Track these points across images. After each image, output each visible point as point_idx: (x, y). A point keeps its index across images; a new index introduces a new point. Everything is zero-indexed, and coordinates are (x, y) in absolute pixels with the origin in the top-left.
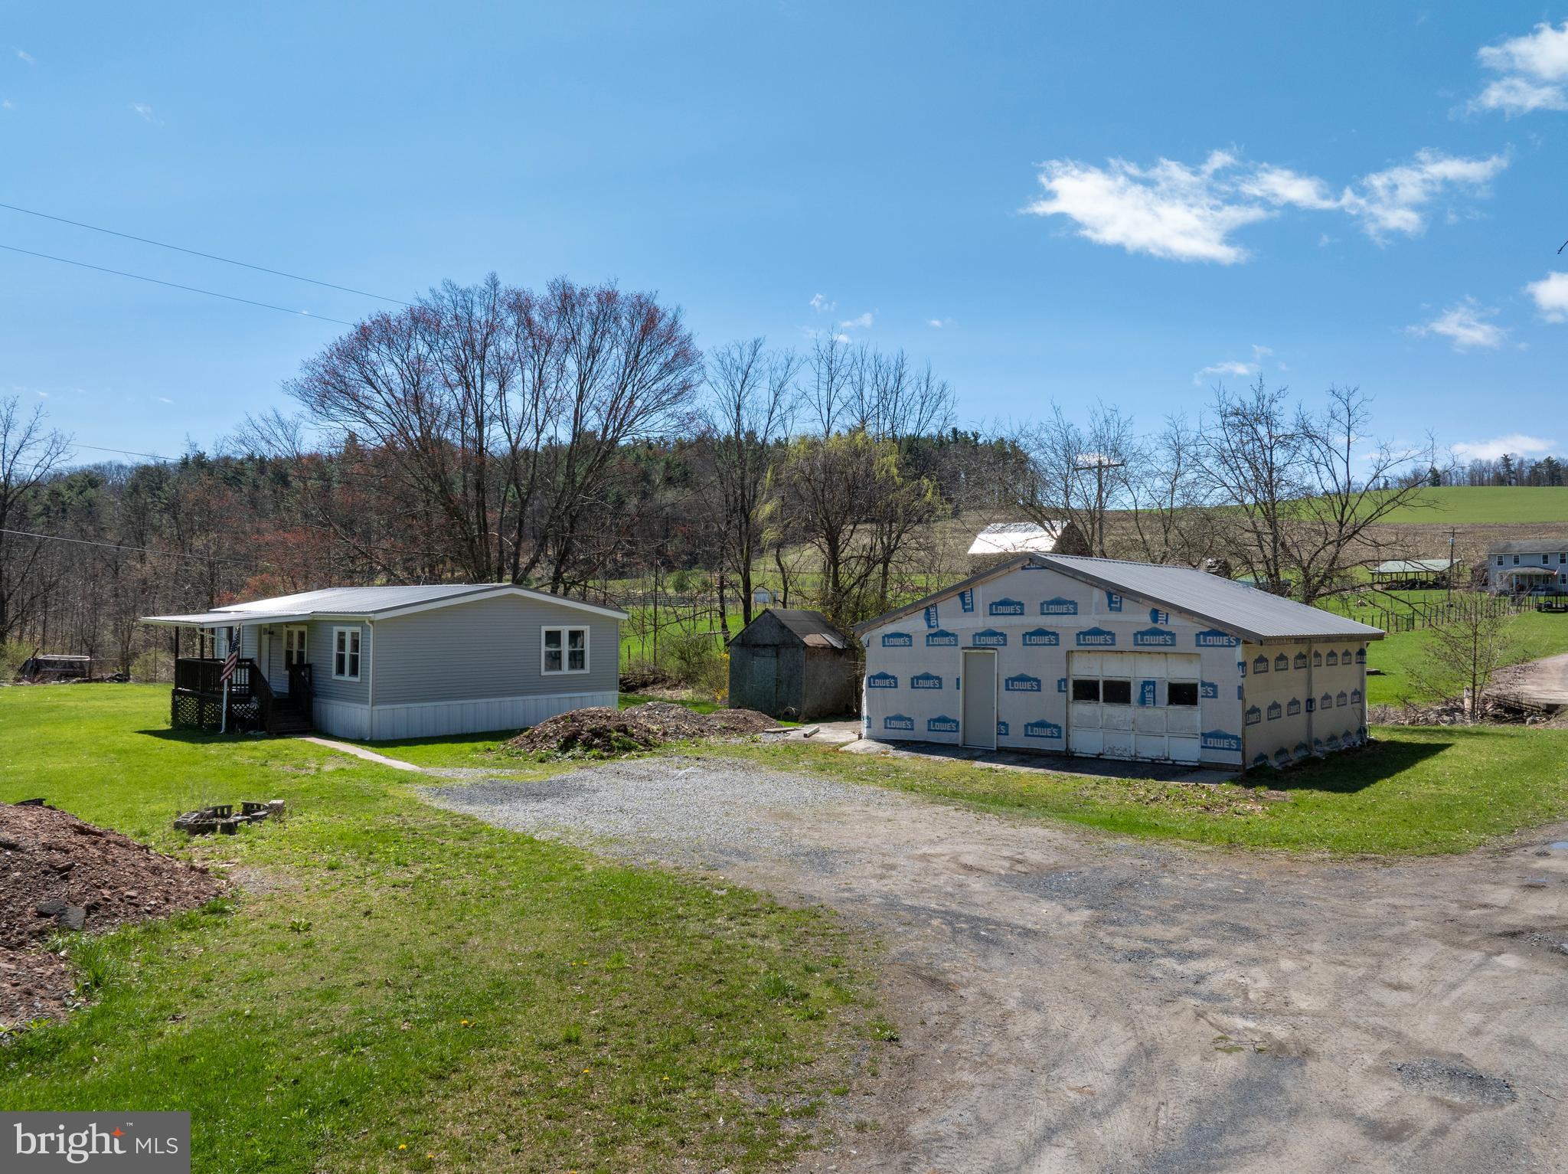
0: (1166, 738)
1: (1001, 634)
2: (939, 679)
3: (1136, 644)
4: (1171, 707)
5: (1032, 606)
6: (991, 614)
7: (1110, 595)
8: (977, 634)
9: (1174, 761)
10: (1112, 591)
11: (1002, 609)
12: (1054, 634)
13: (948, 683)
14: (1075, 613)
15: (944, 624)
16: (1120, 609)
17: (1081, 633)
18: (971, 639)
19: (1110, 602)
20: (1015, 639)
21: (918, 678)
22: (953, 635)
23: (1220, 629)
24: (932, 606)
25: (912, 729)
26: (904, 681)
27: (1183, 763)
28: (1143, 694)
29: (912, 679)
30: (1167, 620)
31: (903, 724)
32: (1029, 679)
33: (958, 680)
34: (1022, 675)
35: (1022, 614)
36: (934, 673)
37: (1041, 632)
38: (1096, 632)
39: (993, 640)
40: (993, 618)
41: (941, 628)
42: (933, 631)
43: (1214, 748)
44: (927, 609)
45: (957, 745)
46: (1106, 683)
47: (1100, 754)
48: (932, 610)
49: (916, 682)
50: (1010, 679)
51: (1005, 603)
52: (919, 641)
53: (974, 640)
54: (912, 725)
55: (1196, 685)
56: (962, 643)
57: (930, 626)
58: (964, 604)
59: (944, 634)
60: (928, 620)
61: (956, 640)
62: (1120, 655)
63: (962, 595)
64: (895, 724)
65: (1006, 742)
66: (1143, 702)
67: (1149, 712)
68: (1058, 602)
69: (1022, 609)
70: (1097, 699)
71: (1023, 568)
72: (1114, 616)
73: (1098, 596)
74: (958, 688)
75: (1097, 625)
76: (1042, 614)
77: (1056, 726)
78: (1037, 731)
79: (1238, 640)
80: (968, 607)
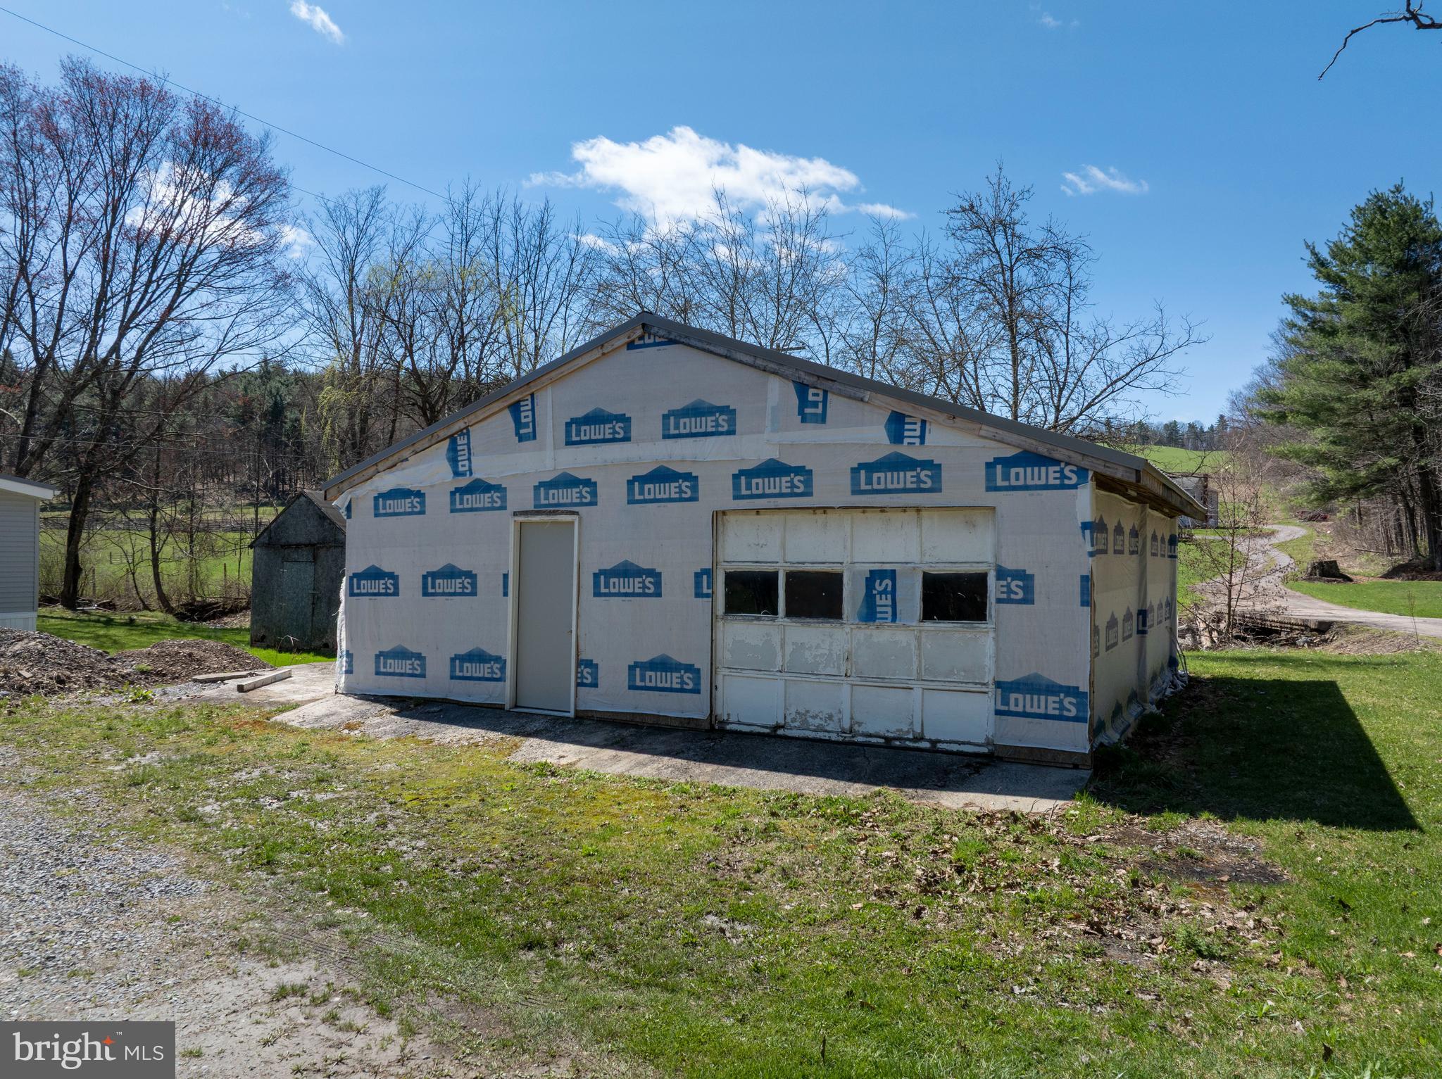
0: (917, 692)
1: (588, 483)
2: (470, 575)
3: (856, 491)
4: (928, 625)
5: (647, 423)
6: (569, 443)
7: (802, 389)
8: (542, 484)
9: (934, 742)
10: (807, 379)
11: (589, 431)
12: (688, 477)
13: (488, 584)
14: (731, 432)
15: (484, 467)
16: (822, 419)
17: (742, 472)
18: (531, 494)
19: (803, 402)
20: (612, 491)
21: (434, 575)
22: (498, 488)
23: (1043, 450)
24: (460, 432)
25: (423, 676)
26: (410, 583)
27: (955, 748)
28: (870, 600)
29: (425, 578)
30: (922, 438)
31: (406, 666)
32: (637, 572)
33: (506, 576)
34: (626, 563)
35: (627, 439)
36: (463, 565)
37: (662, 475)
38: (773, 469)
39: (571, 495)
40: (572, 450)
41: (476, 476)
42: (463, 482)
43: (1024, 714)
44: (452, 438)
45: (501, 707)
46: (790, 576)
47: (778, 727)
48: (461, 441)
49: (432, 582)
50: (602, 572)
51: (596, 418)
52: (438, 502)
53: (537, 497)
54: (423, 666)
55: (983, 578)
56: (512, 506)
57: (457, 473)
58: (518, 424)
59: (479, 487)
60: (454, 461)
61: (503, 499)
62: (820, 517)
63: (515, 408)
64: (393, 665)
65: (594, 701)
66: (869, 614)
67: (883, 635)
68: (696, 411)
69: (627, 430)
70: (775, 612)
71: (631, 345)
72: (812, 434)
73: (779, 392)
74: (506, 594)
75: (775, 455)
76: (667, 436)
77: (689, 668)
78: (654, 678)
79: (1081, 472)
80: (525, 433)
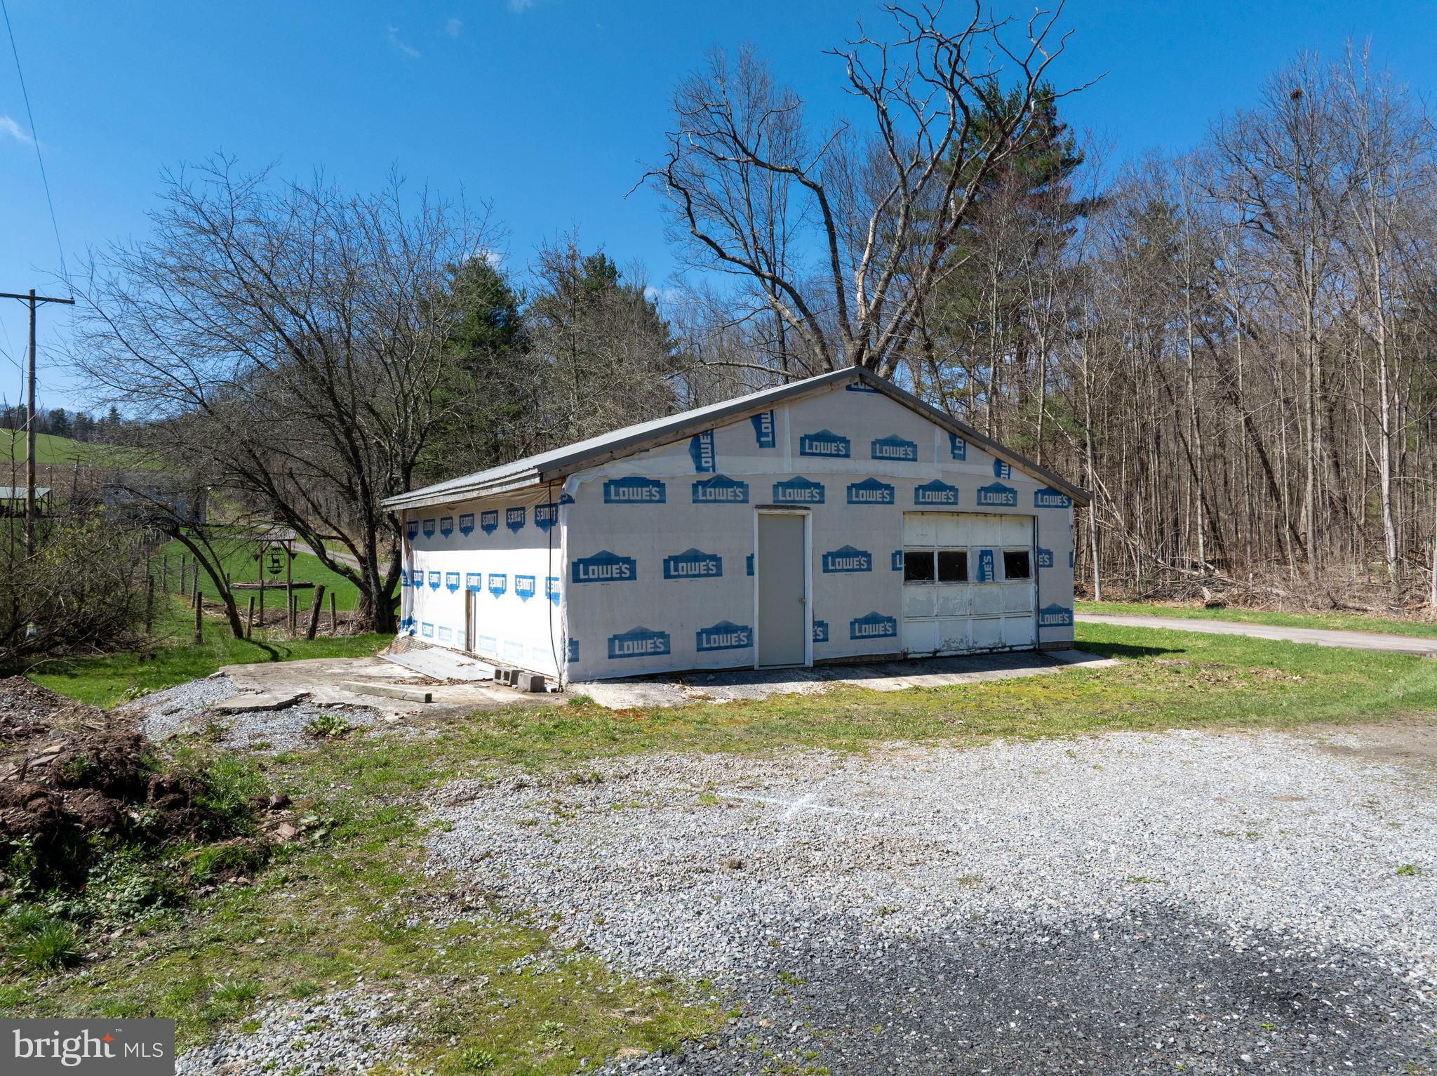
0: (1003, 619)
1: (818, 486)
2: (716, 559)
3: (979, 504)
4: (1008, 581)
5: (860, 446)
6: (803, 453)
7: (953, 437)
8: (780, 484)
9: (1011, 647)
10: (958, 433)
11: (820, 447)
12: (888, 487)
13: (733, 566)
14: (915, 460)
15: (727, 465)
16: (963, 458)
17: (920, 487)
18: (771, 491)
19: (954, 447)
20: (836, 493)
21: (677, 559)
22: (741, 484)
24: (705, 433)
25: (668, 652)
26: (649, 567)
27: (1019, 648)
28: (981, 567)
29: (666, 562)
30: (1009, 474)
31: (648, 645)
32: (856, 554)
33: (750, 559)
34: (847, 547)
35: (847, 456)
36: (706, 549)
37: (871, 484)
38: (937, 486)
39: (804, 494)
40: (806, 459)
41: (719, 471)
42: (705, 477)
43: (1051, 625)
44: (696, 437)
45: (751, 669)
46: (940, 554)
47: (937, 651)
48: (704, 440)
49: (671, 567)
50: (829, 554)
51: (824, 437)
52: (679, 494)
53: (775, 494)
54: (667, 644)
55: (1026, 554)
56: (753, 500)
57: (699, 468)
58: (760, 434)
59: (723, 482)
60: (697, 457)
61: (746, 494)
62: (955, 517)
63: (757, 420)
64: (630, 647)
65: (829, 651)
66: (982, 578)
67: (987, 589)
68: (893, 442)
69: (847, 449)
70: (932, 578)
71: (849, 388)
72: (957, 466)
73: (940, 438)
74: (751, 573)
75: (939, 477)
76: (874, 457)
78: (868, 629)
79: (1069, 499)
80: (766, 440)
